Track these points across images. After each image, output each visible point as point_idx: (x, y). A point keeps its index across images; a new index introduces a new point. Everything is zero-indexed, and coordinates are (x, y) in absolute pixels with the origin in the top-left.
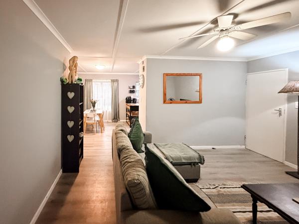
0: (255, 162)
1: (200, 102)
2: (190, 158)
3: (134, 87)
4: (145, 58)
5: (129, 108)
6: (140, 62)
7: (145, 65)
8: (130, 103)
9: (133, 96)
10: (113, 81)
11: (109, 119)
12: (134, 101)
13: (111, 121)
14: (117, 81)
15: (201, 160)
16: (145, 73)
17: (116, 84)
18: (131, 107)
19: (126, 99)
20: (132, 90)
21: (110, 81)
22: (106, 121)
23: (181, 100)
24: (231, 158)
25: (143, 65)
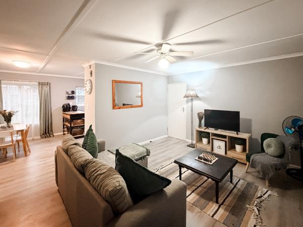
0: (174, 144)
1: (141, 106)
2: (141, 154)
3: (73, 92)
4: (93, 62)
5: (69, 117)
6: (86, 65)
7: (93, 69)
8: (69, 111)
9: (72, 103)
10: (41, 84)
11: (36, 135)
12: (75, 108)
13: (39, 137)
14: (48, 84)
15: (148, 153)
16: (93, 79)
17: (46, 89)
18: (71, 115)
19: (63, 106)
20: (71, 95)
21: (37, 83)
22: (31, 138)
23: (124, 105)
24: (162, 145)
25: (91, 70)
